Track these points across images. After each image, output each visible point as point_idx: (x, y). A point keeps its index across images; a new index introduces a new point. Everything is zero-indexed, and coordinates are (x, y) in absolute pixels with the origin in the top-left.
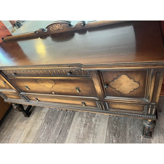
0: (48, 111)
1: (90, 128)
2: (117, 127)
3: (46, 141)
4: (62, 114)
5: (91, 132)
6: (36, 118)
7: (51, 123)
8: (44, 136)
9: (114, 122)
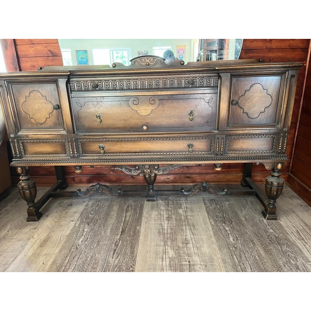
0: (84, 209)
1: (179, 220)
4: (116, 211)
5: (184, 224)
6: (56, 220)
7: (96, 223)
8: (86, 241)
9: (216, 210)
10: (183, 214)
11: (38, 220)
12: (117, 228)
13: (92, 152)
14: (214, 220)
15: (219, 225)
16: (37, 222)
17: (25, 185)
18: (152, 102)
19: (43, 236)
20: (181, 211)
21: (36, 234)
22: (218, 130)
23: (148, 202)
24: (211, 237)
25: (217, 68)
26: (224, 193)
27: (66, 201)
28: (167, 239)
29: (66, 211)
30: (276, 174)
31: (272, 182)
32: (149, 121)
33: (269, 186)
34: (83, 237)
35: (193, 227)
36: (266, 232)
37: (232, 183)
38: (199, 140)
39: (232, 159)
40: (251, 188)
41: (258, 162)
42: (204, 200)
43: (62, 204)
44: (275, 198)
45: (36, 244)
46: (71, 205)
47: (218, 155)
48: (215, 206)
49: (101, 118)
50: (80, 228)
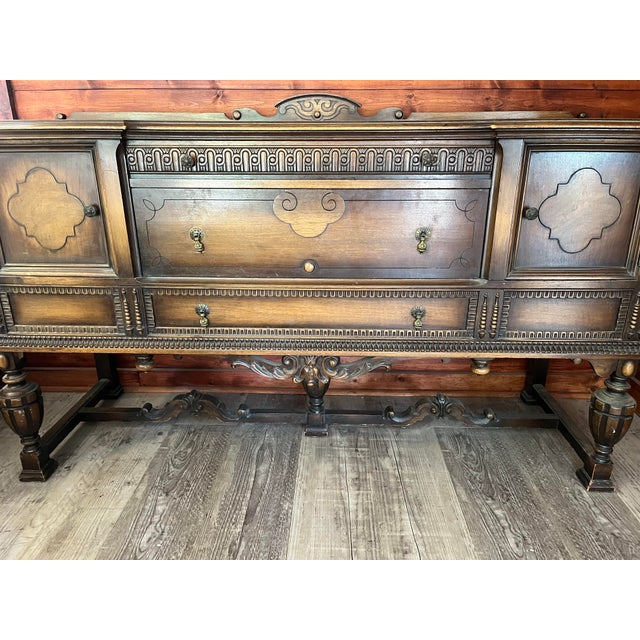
0: (159, 453)
1: (382, 487)
2: (487, 476)
3: (180, 554)
4: (234, 458)
5: (395, 497)
6: (89, 480)
7: (186, 491)
8: (159, 538)
9: (469, 463)
10: (391, 471)
11: (47, 478)
12: (236, 504)
13: (179, 323)
14: (466, 489)
15: (479, 502)
16: (45, 484)
17: (15, 397)
18: (328, 206)
19: (54, 526)
20: (386, 463)
21: (39, 516)
22: (486, 277)
23: (308, 438)
24: (463, 535)
25: (493, 127)
26: (486, 421)
27: (118, 431)
28: (357, 537)
29: (116, 456)
30: (618, 387)
31: (608, 406)
32: (319, 250)
33: (601, 414)
34: (152, 529)
35: (416, 505)
36: (592, 523)
37: (500, 395)
38: (440, 302)
39: (516, 349)
40: (548, 410)
41: (578, 357)
42: (439, 436)
43: (106, 437)
44: (611, 442)
45: (37, 543)
46: (127, 441)
47: (484, 339)
48: (465, 452)
49: (204, 240)
50: (146, 504)
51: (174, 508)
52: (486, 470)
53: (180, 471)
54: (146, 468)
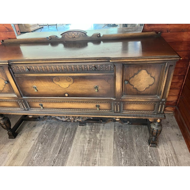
0: (42, 131)
1: (95, 143)
2: (123, 141)
3: (42, 162)
4: (60, 133)
5: (97, 147)
6: (25, 139)
7: (46, 143)
8: (38, 157)
9: (120, 136)
10: (98, 138)
11: (15, 138)
12: (57, 148)
13: (36, 107)
14: (116, 145)
15: (118, 149)
18: (68, 80)
19: (15, 152)
20: (98, 135)
21: (12, 149)
22: (115, 98)
23: (80, 126)
24: (111, 159)
26: (127, 123)
27: (33, 123)
28: (84, 159)
29: (31, 131)
30: (157, 124)
32: (68, 91)
33: (152, 130)
34: (37, 154)
35: (102, 149)
36: (146, 157)
38: (103, 104)
42: (115, 126)
43: (30, 125)
45: (11, 157)
46: (35, 126)
47: (116, 113)
48: (120, 132)
49: (37, 89)
50: (36, 147)
51: (43, 148)
52: (124, 139)
53: (46, 136)
54: (38, 135)
